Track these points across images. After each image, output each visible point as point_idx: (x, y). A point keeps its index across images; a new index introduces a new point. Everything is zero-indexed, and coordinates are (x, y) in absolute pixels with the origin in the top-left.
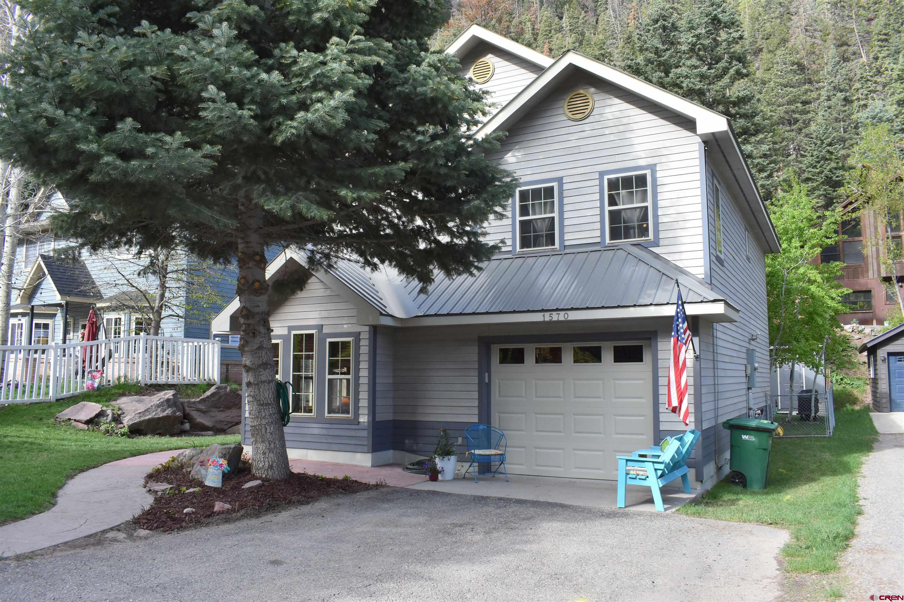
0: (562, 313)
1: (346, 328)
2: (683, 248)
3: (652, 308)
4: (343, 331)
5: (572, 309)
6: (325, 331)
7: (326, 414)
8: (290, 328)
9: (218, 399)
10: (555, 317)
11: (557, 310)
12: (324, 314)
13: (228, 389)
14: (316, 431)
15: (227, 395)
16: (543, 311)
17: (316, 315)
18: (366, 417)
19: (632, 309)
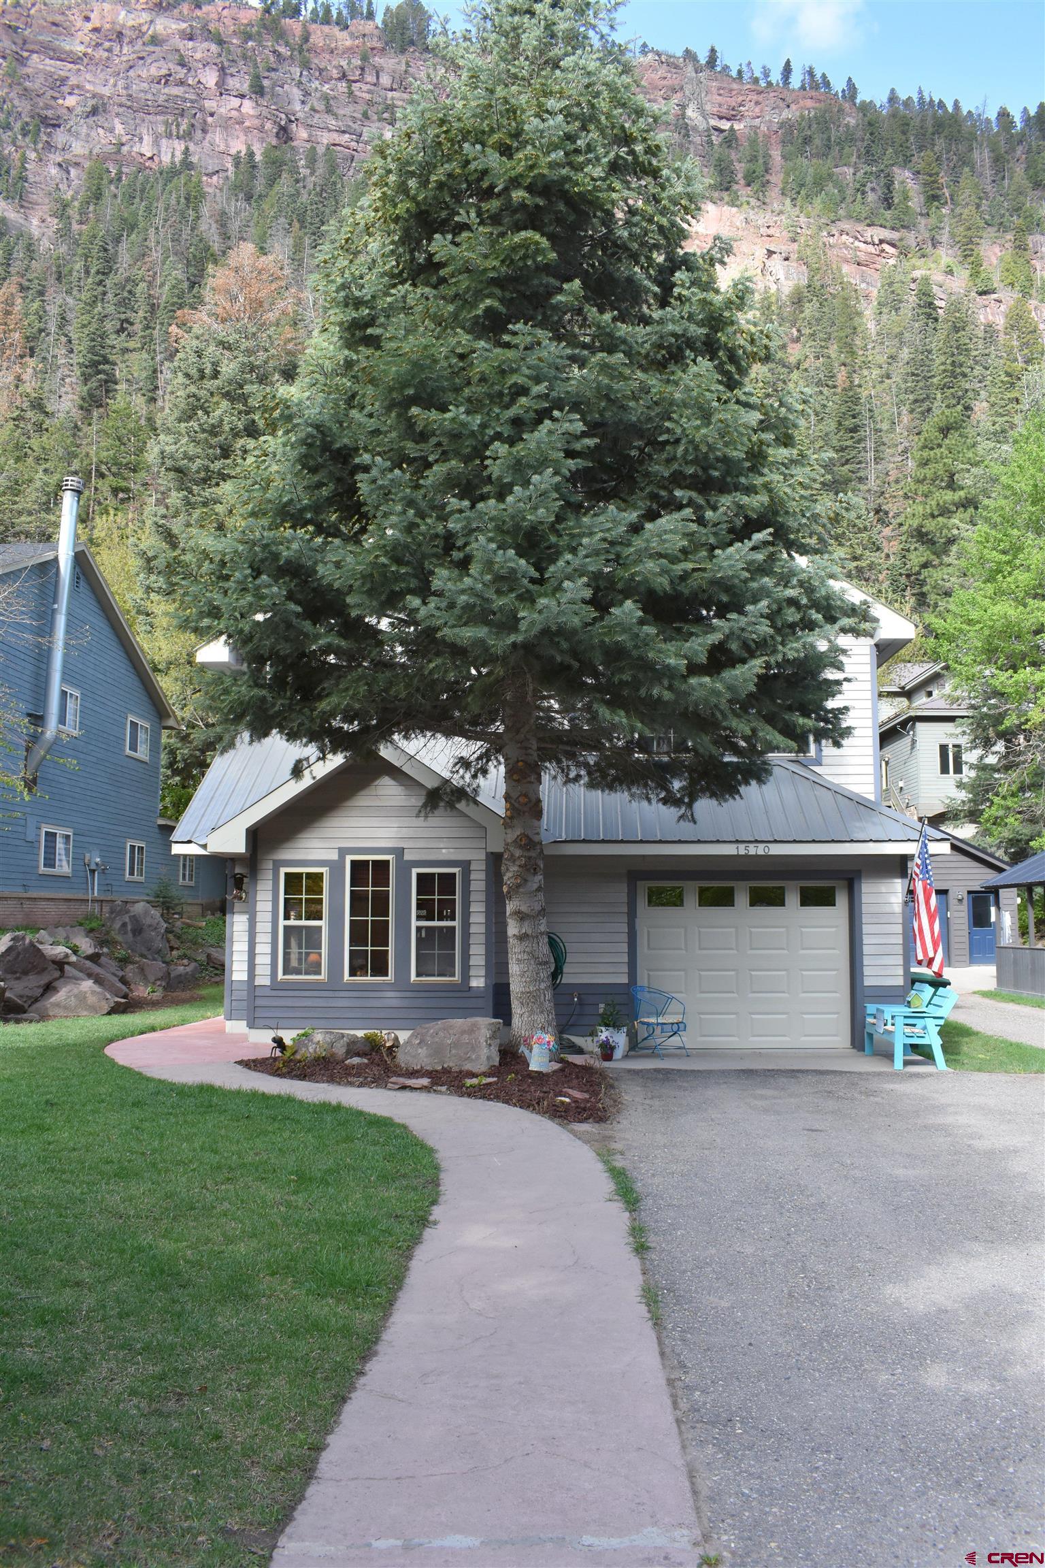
0: (761, 846)
1: (445, 854)
2: (850, 770)
3: (871, 844)
4: (441, 858)
5: (776, 841)
6: (408, 856)
7: (413, 977)
8: (343, 852)
9: (15, 959)
10: (753, 850)
11: (757, 841)
12: (405, 832)
13: (27, 941)
14: (395, 1003)
15: (26, 950)
16: (737, 841)
17: (392, 833)
18: (483, 980)
19: (847, 845)
